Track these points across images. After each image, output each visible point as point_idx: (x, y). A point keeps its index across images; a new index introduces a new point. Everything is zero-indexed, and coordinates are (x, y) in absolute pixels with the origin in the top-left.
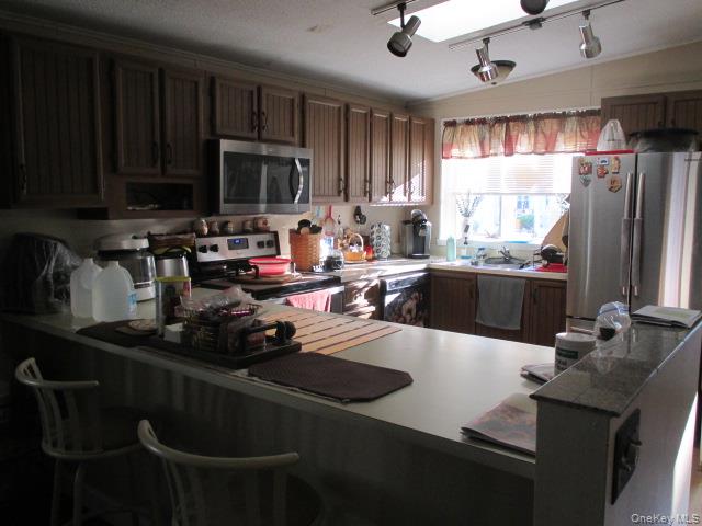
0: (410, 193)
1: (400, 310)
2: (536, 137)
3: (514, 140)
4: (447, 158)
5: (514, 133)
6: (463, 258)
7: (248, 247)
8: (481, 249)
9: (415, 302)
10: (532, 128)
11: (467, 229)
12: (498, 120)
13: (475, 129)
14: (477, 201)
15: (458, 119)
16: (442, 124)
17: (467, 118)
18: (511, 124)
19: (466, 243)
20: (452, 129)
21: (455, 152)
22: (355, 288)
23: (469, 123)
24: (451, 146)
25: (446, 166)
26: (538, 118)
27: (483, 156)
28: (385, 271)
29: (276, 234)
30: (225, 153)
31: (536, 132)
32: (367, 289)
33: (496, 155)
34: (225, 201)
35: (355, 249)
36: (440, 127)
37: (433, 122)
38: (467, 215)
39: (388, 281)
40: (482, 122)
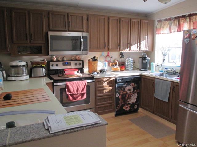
0: (140, 47)
1: (124, 89)
2: (190, 24)
3: (182, 25)
4: (158, 34)
5: (182, 23)
6: (160, 71)
7: (71, 65)
8: (166, 68)
9: (132, 86)
10: (188, 20)
11: (164, 60)
12: (176, 18)
13: (168, 22)
14: (169, 50)
15: (162, 19)
16: (157, 21)
17: (165, 18)
18: (181, 19)
19: (162, 66)
20: (160, 23)
21: (161, 32)
22: (103, 80)
23: (166, 20)
24: (160, 29)
25: (158, 37)
26: (190, 15)
27: (171, 33)
28: (117, 75)
29: (83, 61)
30: (50, 36)
31: (190, 21)
32: (108, 81)
33: (174, 32)
34: (51, 51)
35: (115, 67)
36: (156, 22)
37: (153, 21)
38: (164, 55)
39: (118, 79)
40: (170, 19)
